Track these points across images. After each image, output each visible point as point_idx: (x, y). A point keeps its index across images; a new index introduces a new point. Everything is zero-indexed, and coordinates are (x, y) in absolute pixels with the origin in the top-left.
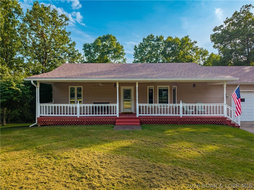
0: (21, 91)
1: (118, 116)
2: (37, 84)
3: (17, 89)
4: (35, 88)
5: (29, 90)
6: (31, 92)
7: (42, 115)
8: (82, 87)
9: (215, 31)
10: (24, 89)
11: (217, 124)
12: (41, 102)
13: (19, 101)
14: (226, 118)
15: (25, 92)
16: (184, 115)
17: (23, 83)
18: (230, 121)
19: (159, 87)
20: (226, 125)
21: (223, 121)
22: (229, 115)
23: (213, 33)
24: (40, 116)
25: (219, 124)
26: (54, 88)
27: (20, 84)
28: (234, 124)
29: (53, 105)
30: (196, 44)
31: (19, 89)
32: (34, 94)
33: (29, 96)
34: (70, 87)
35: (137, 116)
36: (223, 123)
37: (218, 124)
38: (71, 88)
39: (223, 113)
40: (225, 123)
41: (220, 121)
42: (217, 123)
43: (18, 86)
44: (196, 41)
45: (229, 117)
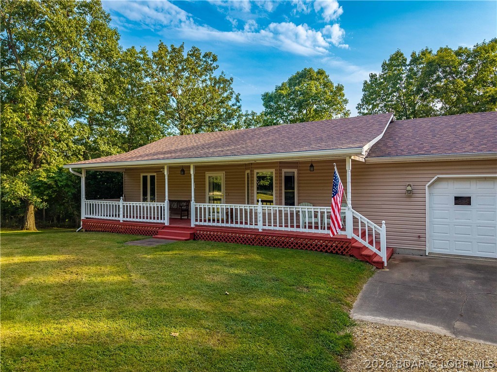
1: (167, 223)
2: (81, 173)
8: (155, 174)
14: (351, 240)
16: (265, 227)
18: (359, 248)
19: (257, 173)
20: (350, 256)
21: (342, 247)
22: (357, 234)
26: (126, 179)
28: (370, 257)
34: (142, 175)
35: (192, 226)
36: (342, 250)
37: (332, 253)
40: (347, 250)
41: (337, 247)
42: (329, 249)
45: (359, 239)
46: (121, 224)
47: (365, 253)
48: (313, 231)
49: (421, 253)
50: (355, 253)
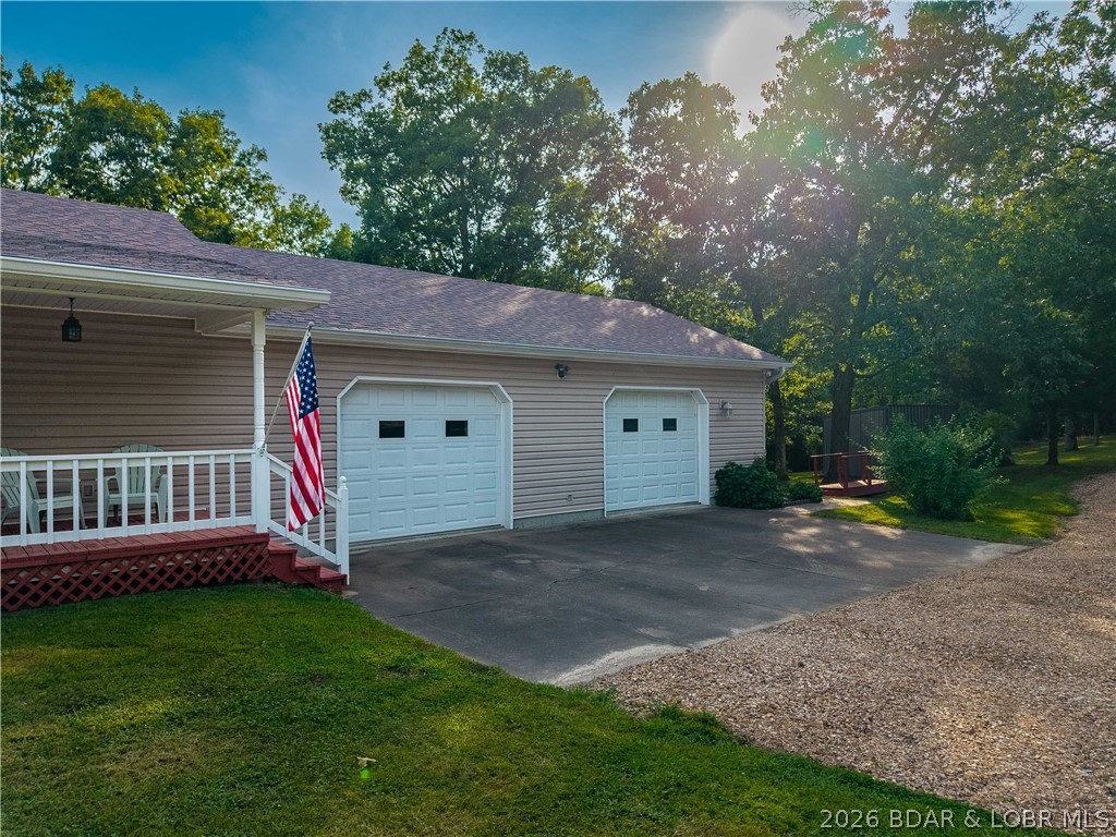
9: (335, 112)
11: (205, 581)
14: (266, 537)
18: (290, 554)
20: (266, 579)
21: (244, 561)
23: (330, 119)
25: (221, 579)
28: (315, 570)
30: (263, 162)
36: (244, 568)
37: (213, 583)
39: (245, 510)
40: (258, 566)
41: (229, 563)
42: (206, 575)
44: (264, 150)
45: (285, 531)
50: (278, 569)
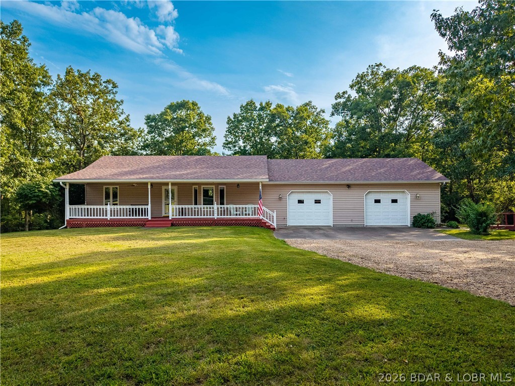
0: (50, 193)
1: (150, 219)
2: (66, 185)
3: (46, 190)
4: (64, 189)
5: (57, 192)
6: (60, 193)
7: (71, 217)
8: (118, 187)
10: (53, 191)
12: (70, 204)
13: (48, 203)
14: (262, 220)
15: (54, 193)
16: (218, 217)
17: (51, 185)
18: (265, 223)
19: (203, 188)
20: (261, 227)
22: (264, 217)
24: (70, 219)
25: (254, 225)
26: (87, 189)
27: (49, 185)
28: (270, 226)
29: (86, 207)
31: (48, 191)
32: (63, 195)
33: (58, 198)
34: (104, 187)
35: (170, 219)
38: (106, 188)
40: (260, 224)
41: (255, 223)
43: (47, 188)
45: (265, 219)
46: (109, 221)
47: (267, 224)
48: (247, 216)
49: (285, 226)
50: (263, 225)
